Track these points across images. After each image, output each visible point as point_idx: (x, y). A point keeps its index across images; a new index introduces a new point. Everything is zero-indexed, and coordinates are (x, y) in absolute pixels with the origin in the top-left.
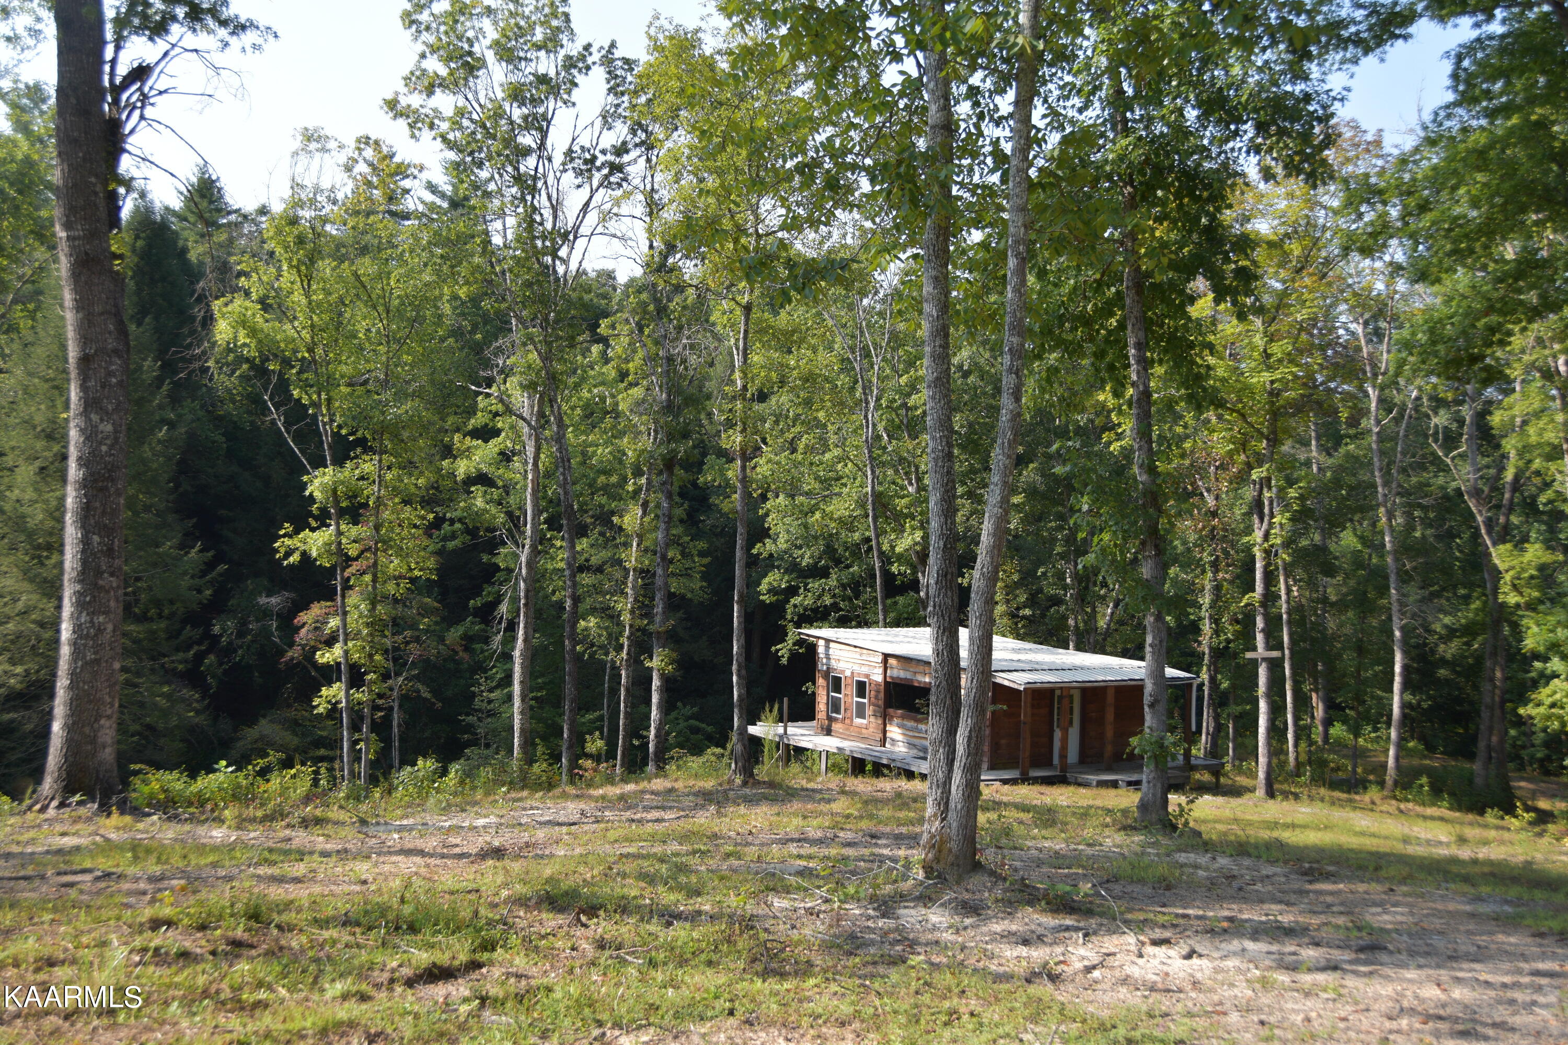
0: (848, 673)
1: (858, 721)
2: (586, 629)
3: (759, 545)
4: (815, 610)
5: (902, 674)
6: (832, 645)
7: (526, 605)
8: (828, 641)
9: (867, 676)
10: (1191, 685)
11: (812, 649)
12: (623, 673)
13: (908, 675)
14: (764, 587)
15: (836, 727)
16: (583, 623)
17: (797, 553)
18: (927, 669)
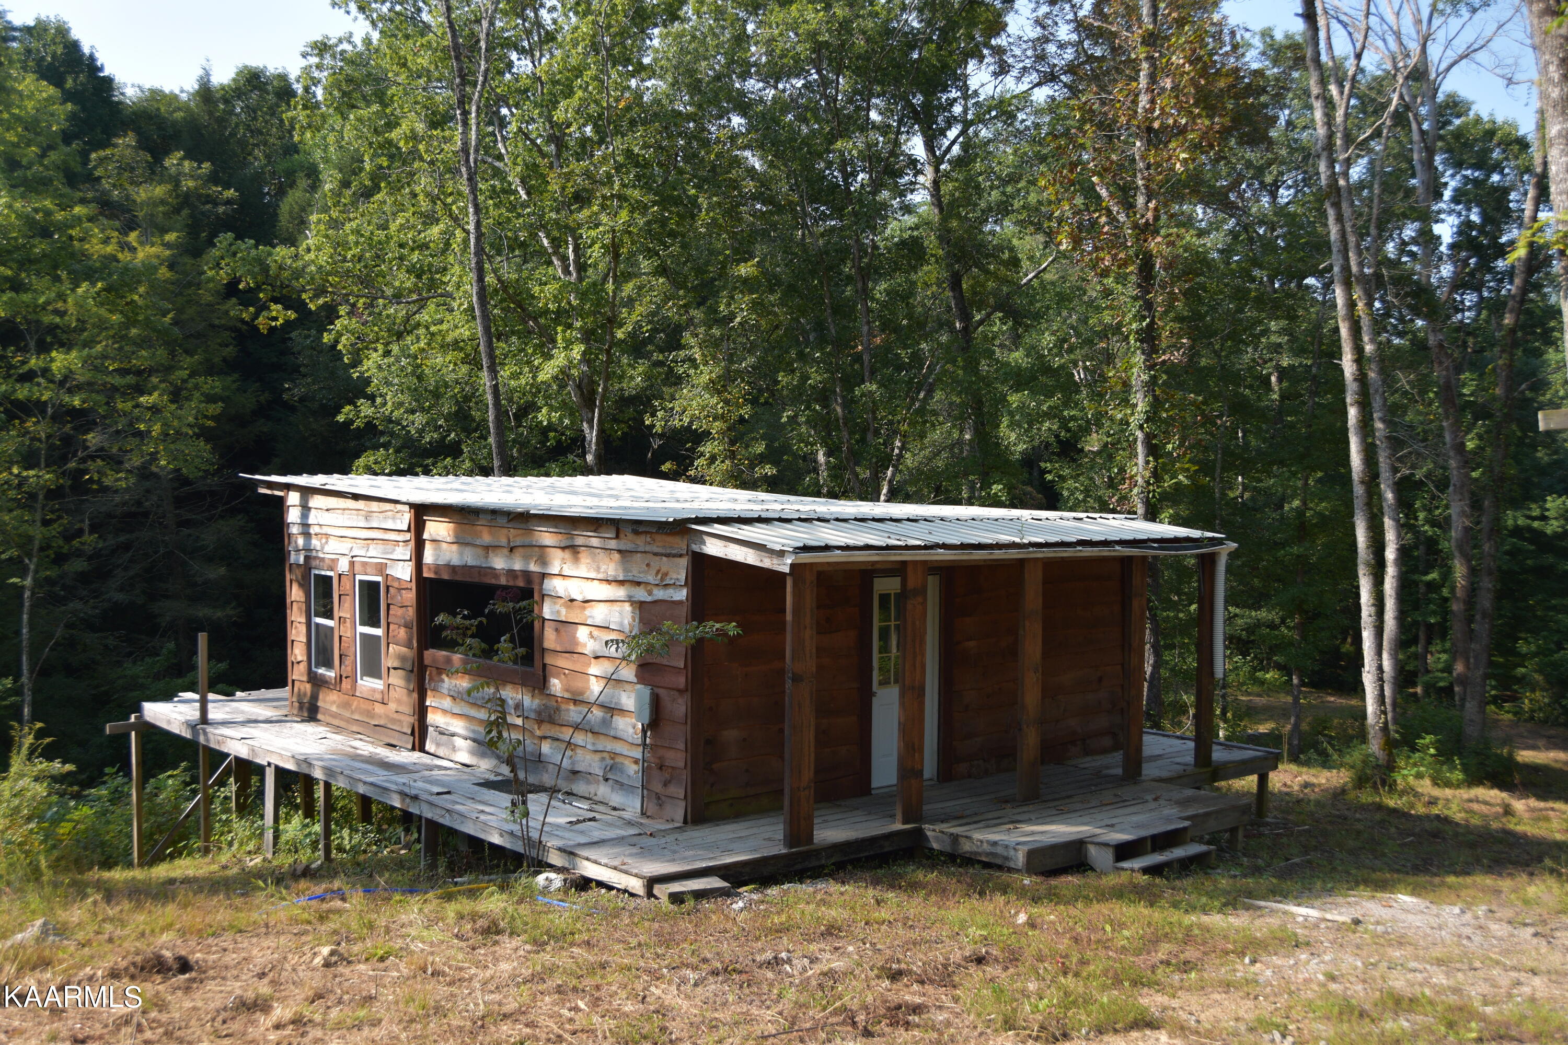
0: (343, 566)
1: (367, 684)
5: (457, 555)
6: (315, 498)
8: (307, 492)
9: (381, 568)
10: (1208, 562)
15: (329, 701)
18: (514, 535)
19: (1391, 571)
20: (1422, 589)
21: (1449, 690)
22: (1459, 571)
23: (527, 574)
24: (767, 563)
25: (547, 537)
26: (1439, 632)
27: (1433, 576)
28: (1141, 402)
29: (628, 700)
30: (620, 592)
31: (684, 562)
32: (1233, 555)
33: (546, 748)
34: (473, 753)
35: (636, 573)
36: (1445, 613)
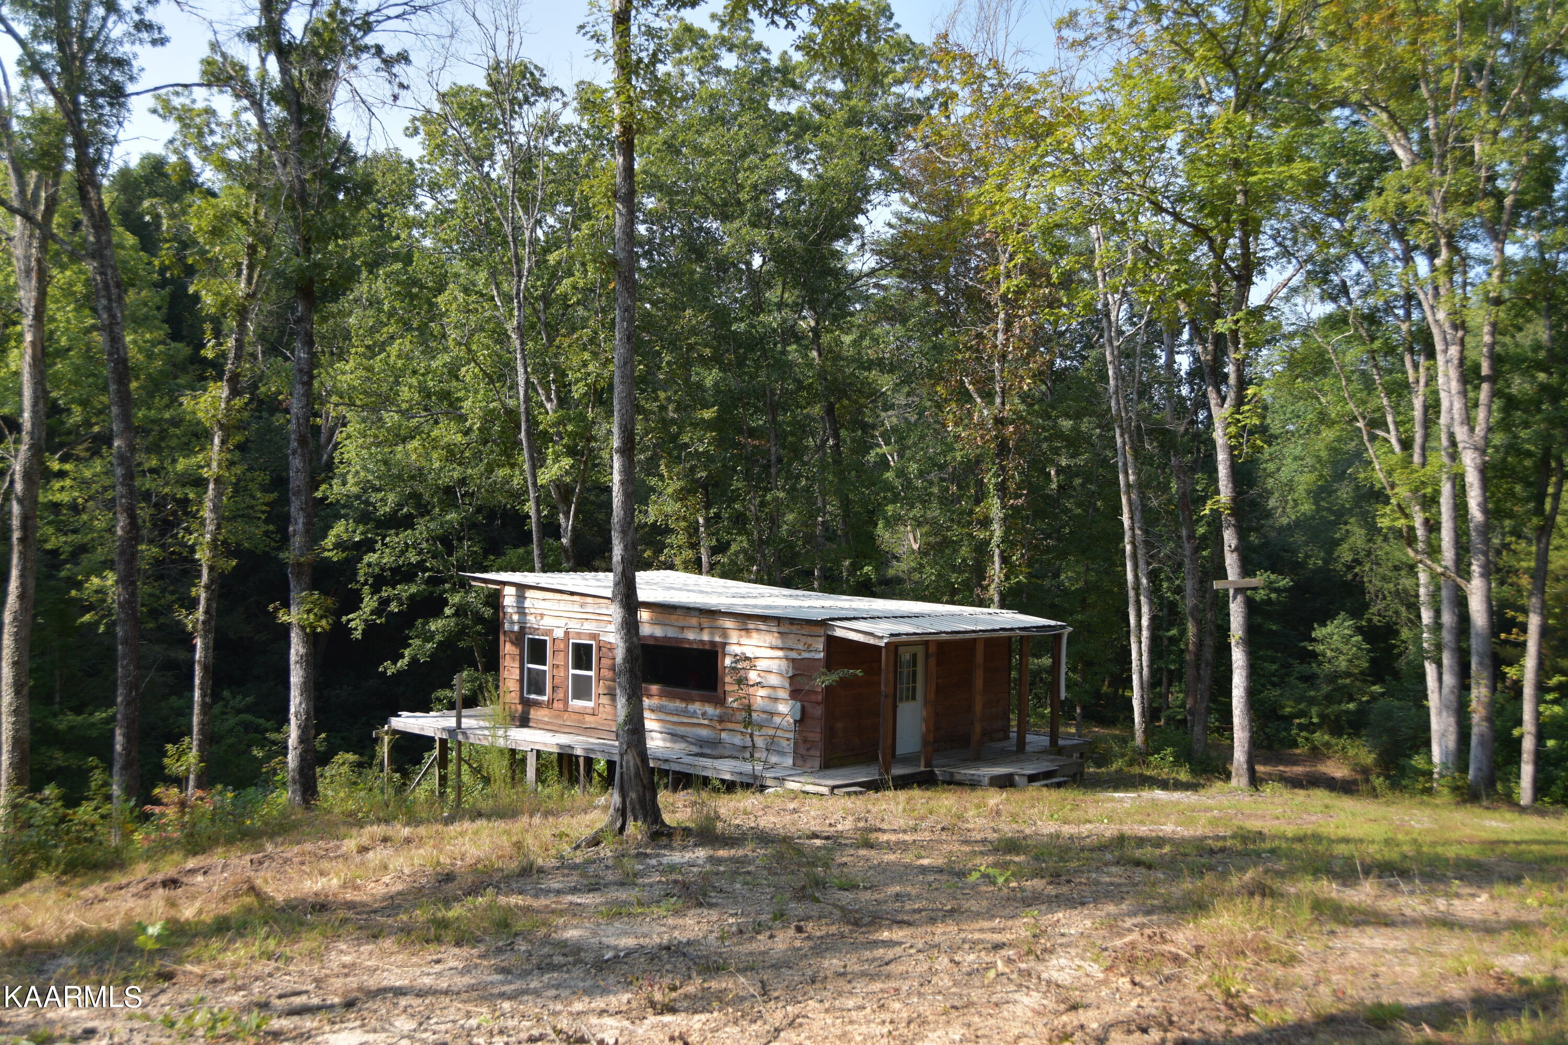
0: (559, 633)
1: (577, 704)
2: (100, 591)
3: (323, 487)
4: (395, 570)
5: (658, 632)
6: (529, 594)
7: (21, 540)
8: (522, 588)
9: (594, 636)
11: (494, 599)
12: (199, 642)
13: (671, 633)
14: (329, 541)
15: (539, 714)
16: (95, 581)
17: (374, 497)
18: (705, 622)
19: (1145, 633)
20: (1166, 642)
21: (1184, 722)
22: (1191, 629)
23: (713, 643)
24: (871, 641)
25: (729, 624)
26: (1175, 676)
27: (1174, 632)
28: (997, 530)
29: (783, 708)
30: (780, 653)
31: (822, 639)
32: (1070, 634)
33: (724, 735)
34: (664, 740)
35: (790, 644)
36: (1182, 662)
